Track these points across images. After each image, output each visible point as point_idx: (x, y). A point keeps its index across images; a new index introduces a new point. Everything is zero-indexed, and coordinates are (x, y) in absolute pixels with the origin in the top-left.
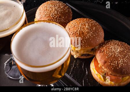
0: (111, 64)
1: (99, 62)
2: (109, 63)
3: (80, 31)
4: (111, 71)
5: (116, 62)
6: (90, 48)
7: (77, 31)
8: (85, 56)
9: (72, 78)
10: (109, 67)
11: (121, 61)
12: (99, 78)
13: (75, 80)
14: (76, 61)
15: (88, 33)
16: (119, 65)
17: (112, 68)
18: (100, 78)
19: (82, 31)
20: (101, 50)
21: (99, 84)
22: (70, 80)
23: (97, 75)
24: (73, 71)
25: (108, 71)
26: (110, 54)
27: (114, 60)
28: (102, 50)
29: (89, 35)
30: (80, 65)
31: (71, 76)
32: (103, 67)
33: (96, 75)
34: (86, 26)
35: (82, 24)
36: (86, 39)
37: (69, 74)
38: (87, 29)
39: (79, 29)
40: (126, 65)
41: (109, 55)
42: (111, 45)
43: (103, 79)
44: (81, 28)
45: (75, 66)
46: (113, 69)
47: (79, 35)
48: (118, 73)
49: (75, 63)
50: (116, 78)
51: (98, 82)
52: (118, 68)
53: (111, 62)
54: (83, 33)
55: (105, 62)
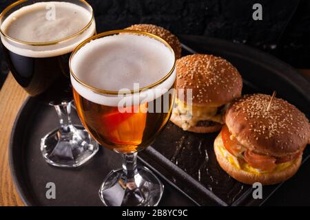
0: (253, 131)
1: (230, 129)
2: (250, 127)
3: (195, 73)
4: (254, 144)
5: (264, 127)
6: (214, 106)
7: (190, 73)
8: (204, 125)
9: (178, 165)
10: (249, 136)
11: (273, 126)
12: (230, 165)
13: (183, 170)
14: (186, 138)
15: (211, 76)
16: (269, 132)
17: (256, 137)
18: (233, 164)
19: (199, 74)
20: (235, 108)
21: (232, 178)
22: (174, 170)
23: (227, 158)
24: (180, 153)
25: (247, 145)
26: (252, 113)
27: (261, 124)
28: (238, 107)
29: (213, 81)
30: (195, 145)
31: (175, 163)
32: (239, 139)
33: (224, 159)
34: (208, 66)
35: (200, 62)
36: (206, 88)
37: (170, 160)
38: (210, 70)
39: (193, 69)
40: (282, 133)
41: (251, 115)
42: (254, 99)
43: (238, 166)
44: (197, 68)
45: (184, 145)
46: (257, 139)
47: (194, 79)
48: (267, 148)
49: (184, 140)
50: (265, 160)
51: (228, 175)
52: (267, 138)
53: (254, 127)
54: (200, 77)
55: (242, 127)
